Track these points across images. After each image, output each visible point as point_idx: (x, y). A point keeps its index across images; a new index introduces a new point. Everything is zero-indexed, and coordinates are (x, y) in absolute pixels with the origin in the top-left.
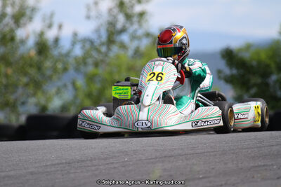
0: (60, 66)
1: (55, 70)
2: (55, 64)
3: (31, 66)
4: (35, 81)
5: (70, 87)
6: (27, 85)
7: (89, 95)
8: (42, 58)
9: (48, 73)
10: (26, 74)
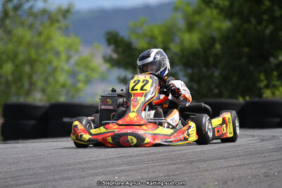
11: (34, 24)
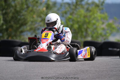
11: (89, 8)
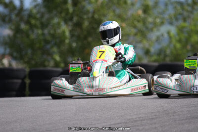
0: (158, 20)
1: (155, 24)
2: (155, 19)
3: (138, 21)
4: (141, 32)
5: (166, 35)
6: (136, 34)
7: (180, 41)
8: (146, 16)
9: (150, 26)
10: (135, 27)
